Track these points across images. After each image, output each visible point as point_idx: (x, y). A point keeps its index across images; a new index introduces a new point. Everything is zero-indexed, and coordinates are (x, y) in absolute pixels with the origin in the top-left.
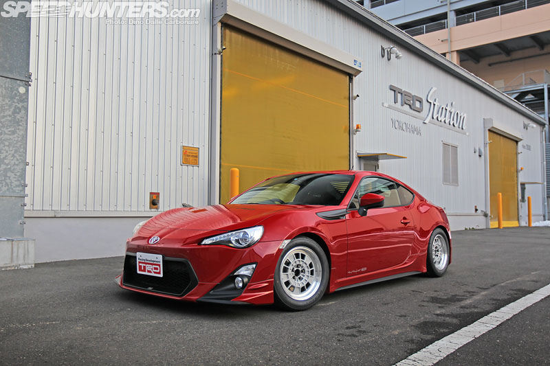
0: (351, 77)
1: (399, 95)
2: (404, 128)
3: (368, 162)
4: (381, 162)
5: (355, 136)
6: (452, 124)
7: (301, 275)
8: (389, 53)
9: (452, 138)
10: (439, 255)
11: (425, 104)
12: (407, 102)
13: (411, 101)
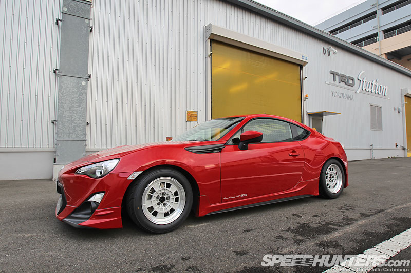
0: (301, 67)
1: (337, 77)
2: (341, 96)
3: (315, 118)
4: (325, 117)
5: (305, 102)
6: (376, 92)
7: (166, 202)
8: (329, 52)
9: (377, 101)
10: (334, 181)
11: (356, 81)
12: (342, 80)
13: (345, 80)
